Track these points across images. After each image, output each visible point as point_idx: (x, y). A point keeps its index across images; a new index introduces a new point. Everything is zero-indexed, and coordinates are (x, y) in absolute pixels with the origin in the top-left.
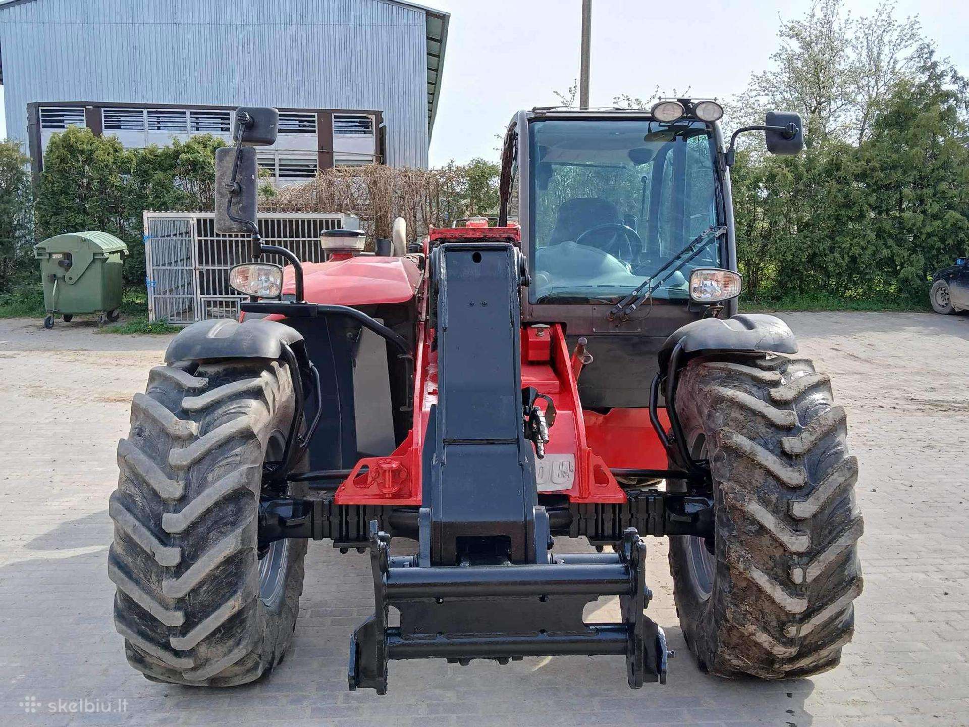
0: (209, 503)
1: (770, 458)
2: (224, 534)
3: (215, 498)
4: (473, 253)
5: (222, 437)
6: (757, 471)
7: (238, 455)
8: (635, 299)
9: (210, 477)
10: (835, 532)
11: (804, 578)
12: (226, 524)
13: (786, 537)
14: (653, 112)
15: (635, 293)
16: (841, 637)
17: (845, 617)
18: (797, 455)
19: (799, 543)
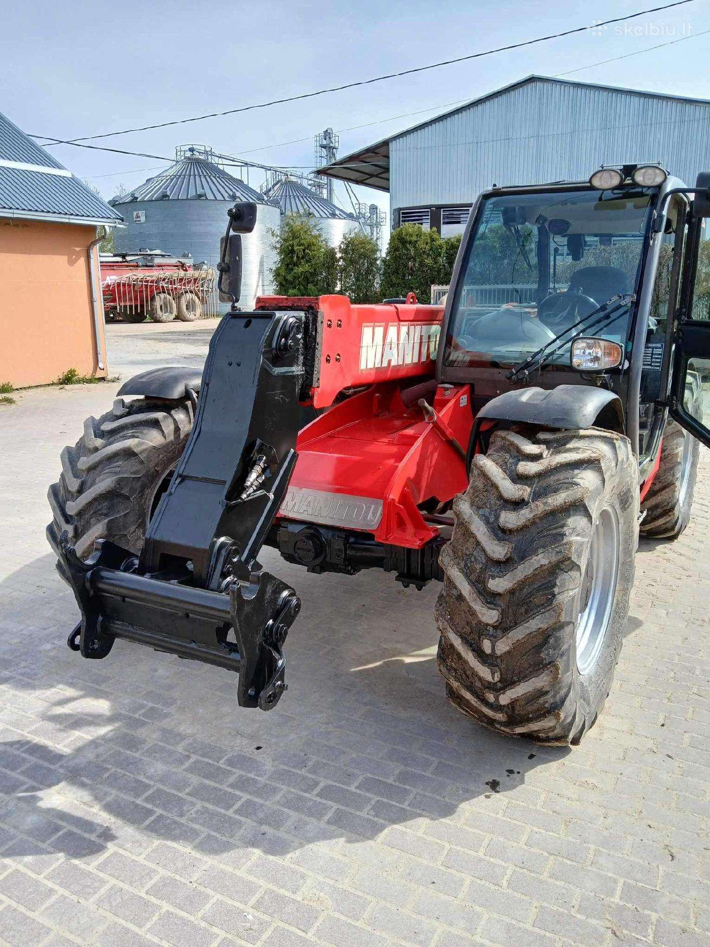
0: (89, 499)
1: (481, 529)
2: (99, 521)
3: (93, 495)
4: (246, 320)
5: (109, 453)
6: (471, 540)
7: (119, 467)
8: (527, 365)
9: (97, 481)
10: (532, 613)
11: (493, 649)
12: (101, 514)
13: (478, 606)
14: (590, 182)
15: (529, 359)
16: (546, 717)
17: (549, 699)
18: (511, 531)
19: (489, 616)
